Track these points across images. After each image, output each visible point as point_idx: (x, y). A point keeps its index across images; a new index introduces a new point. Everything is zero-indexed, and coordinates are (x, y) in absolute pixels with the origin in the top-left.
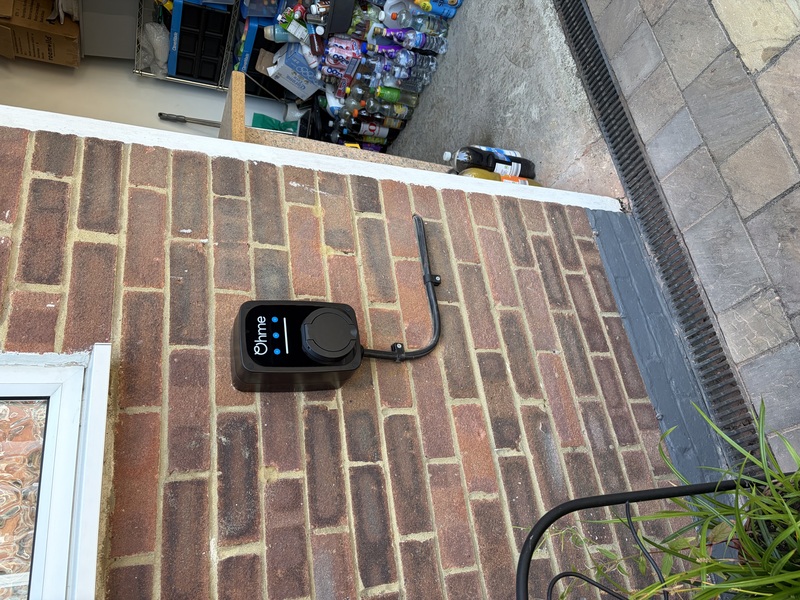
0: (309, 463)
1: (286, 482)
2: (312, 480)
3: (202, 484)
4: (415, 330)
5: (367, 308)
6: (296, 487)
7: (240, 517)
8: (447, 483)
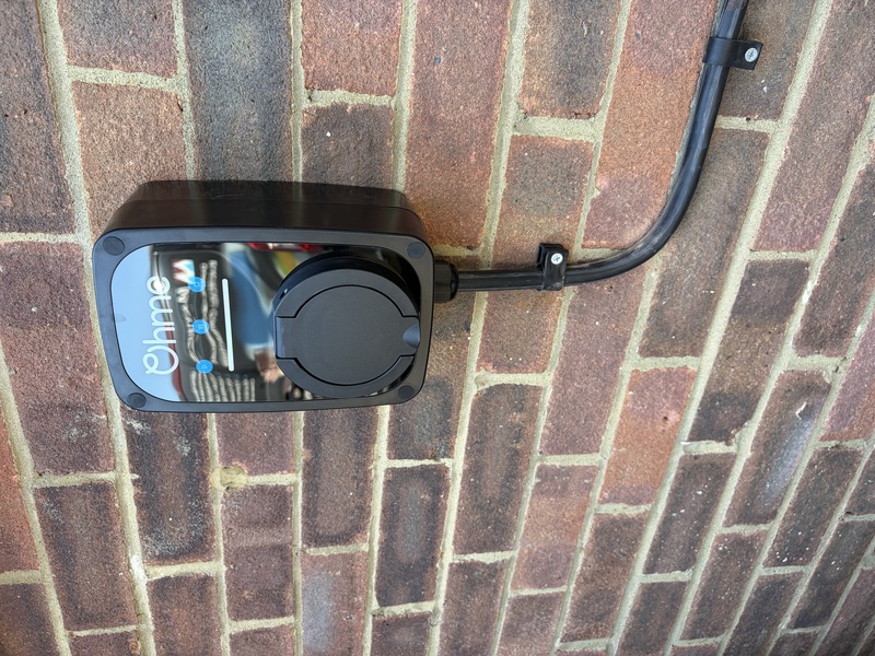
0: (307, 464)
1: (261, 489)
2: (312, 486)
3: (103, 492)
4: (620, 200)
5: (508, 134)
6: (281, 496)
7: (179, 533)
8: (563, 492)
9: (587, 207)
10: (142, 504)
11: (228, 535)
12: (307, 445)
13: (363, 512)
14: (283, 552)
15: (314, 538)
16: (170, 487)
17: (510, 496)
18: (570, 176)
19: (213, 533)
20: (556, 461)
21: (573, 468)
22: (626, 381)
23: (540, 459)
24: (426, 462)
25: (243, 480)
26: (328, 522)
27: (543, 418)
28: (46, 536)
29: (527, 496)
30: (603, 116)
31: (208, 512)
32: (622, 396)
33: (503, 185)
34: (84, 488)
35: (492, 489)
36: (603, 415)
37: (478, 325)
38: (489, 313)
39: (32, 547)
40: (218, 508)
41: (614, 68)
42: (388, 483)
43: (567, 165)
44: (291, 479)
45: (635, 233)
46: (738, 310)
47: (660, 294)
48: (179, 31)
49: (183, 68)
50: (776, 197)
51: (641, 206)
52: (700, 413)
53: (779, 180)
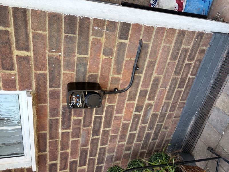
0: (84, 116)
1: (78, 119)
2: (84, 119)
3: (57, 120)
4: (124, 83)
5: (111, 77)
6: (80, 120)
7: (66, 126)
8: (118, 119)
9: (120, 84)
10: (62, 121)
11: (73, 126)
12: (84, 113)
13: (91, 122)
14: (80, 128)
15: (84, 126)
16: (66, 119)
17: (111, 120)
18: (118, 81)
19: (71, 125)
20: (117, 115)
21: (119, 116)
22: (126, 104)
23: (115, 115)
24: (100, 115)
25: (76, 118)
26: (86, 124)
27: (115, 109)
28: (49, 126)
29: (113, 120)
30: (122, 74)
31: (70, 123)
32: (125, 106)
33: (110, 82)
34: (55, 119)
35: (108, 119)
36: (123, 109)
37: (107, 98)
38: (108, 96)
39: (47, 128)
40: (72, 122)
41: (123, 70)
42: (94, 118)
43: (118, 80)
44: (82, 118)
45: (126, 87)
46: (139, 95)
47: (129, 94)
48: (75, 67)
49: (75, 71)
50: (143, 82)
51: (126, 84)
52: (136, 109)
53: (143, 81)
